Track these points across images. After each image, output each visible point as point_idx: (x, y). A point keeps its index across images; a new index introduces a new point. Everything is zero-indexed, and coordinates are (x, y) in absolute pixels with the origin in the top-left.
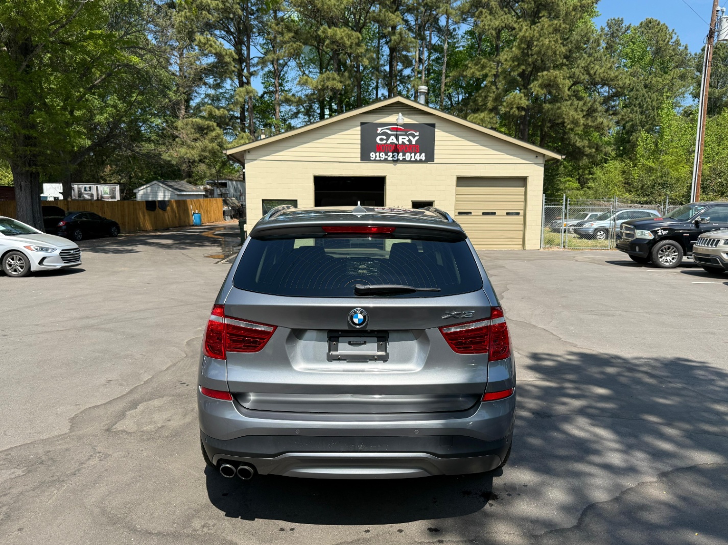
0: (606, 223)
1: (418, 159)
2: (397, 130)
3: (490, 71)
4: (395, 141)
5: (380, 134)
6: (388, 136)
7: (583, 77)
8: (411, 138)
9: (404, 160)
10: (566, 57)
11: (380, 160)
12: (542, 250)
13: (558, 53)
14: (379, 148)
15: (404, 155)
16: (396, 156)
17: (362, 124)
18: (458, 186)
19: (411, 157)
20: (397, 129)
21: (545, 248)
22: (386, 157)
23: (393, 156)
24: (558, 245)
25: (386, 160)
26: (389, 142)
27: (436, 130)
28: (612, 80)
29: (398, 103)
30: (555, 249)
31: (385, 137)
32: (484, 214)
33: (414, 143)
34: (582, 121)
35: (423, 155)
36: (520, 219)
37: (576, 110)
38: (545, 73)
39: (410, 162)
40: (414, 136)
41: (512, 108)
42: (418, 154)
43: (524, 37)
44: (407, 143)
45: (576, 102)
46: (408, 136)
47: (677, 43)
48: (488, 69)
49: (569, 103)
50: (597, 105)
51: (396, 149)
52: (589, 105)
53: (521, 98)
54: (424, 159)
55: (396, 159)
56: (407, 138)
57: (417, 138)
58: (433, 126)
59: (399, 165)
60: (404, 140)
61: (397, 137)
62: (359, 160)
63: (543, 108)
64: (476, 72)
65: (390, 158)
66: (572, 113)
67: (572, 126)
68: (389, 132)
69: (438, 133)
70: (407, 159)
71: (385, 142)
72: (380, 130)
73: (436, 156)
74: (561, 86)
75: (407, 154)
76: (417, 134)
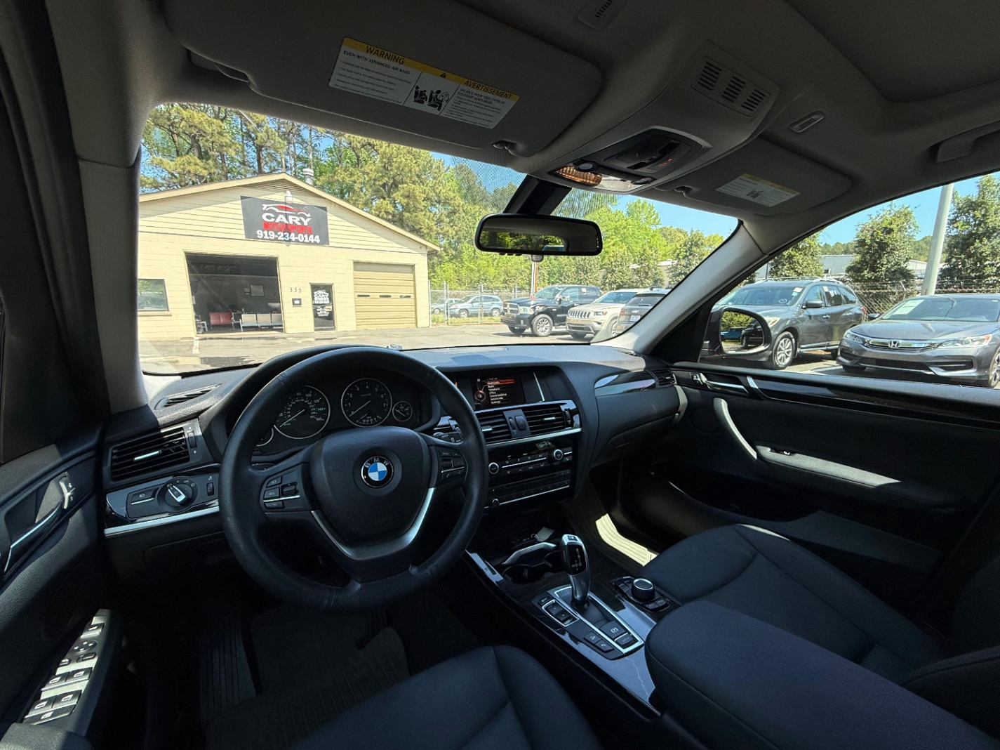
0: (466, 305)
1: (312, 242)
2: (286, 209)
3: (358, 179)
4: (284, 220)
5: (265, 212)
6: (277, 215)
7: (431, 194)
8: (302, 219)
9: (297, 241)
10: (418, 176)
11: (270, 239)
12: (431, 327)
13: (413, 170)
14: (267, 226)
15: (296, 236)
16: (287, 236)
17: (242, 198)
18: (355, 270)
19: (305, 239)
20: (285, 207)
21: (433, 325)
22: (277, 236)
23: (284, 236)
24: (443, 322)
25: (276, 239)
26: (277, 221)
27: (328, 214)
28: (451, 199)
29: (283, 181)
30: (441, 325)
31: (272, 215)
32: (381, 296)
33: (306, 224)
34: (435, 228)
35: (317, 237)
36: (411, 301)
37: (429, 219)
38: (405, 185)
39: (304, 243)
40: (305, 218)
41: (380, 212)
42: (312, 236)
43: (385, 153)
44: (299, 224)
45: (428, 214)
46: (299, 216)
47: (480, 183)
48: (356, 176)
49: (423, 213)
50: (444, 217)
51: (287, 228)
52: (438, 216)
53: (387, 204)
54: (318, 241)
55: (287, 239)
56: (298, 219)
57: (308, 220)
58: (325, 209)
59: (292, 246)
60: (294, 220)
61: (286, 216)
62: (244, 237)
63: (404, 216)
64: (346, 177)
65: (279, 238)
66: (427, 220)
67: (428, 231)
68: (277, 211)
69: (330, 217)
70: (300, 240)
71: (272, 220)
72: (265, 206)
73: (330, 240)
74: (418, 198)
75: (300, 235)
76: (309, 215)
